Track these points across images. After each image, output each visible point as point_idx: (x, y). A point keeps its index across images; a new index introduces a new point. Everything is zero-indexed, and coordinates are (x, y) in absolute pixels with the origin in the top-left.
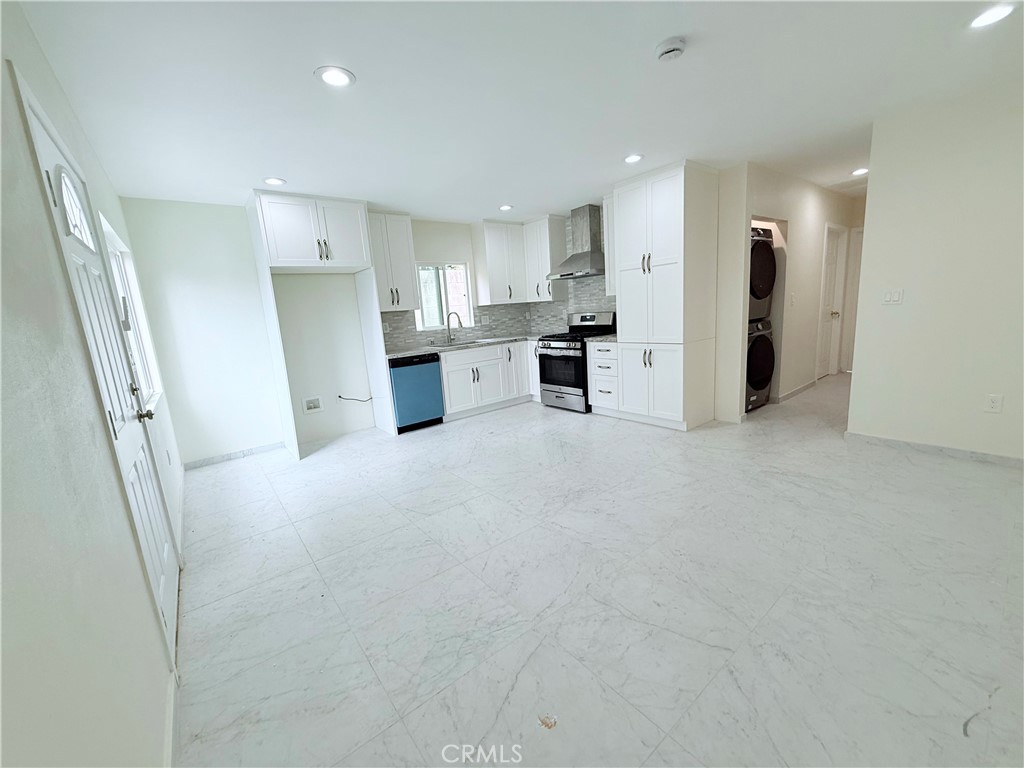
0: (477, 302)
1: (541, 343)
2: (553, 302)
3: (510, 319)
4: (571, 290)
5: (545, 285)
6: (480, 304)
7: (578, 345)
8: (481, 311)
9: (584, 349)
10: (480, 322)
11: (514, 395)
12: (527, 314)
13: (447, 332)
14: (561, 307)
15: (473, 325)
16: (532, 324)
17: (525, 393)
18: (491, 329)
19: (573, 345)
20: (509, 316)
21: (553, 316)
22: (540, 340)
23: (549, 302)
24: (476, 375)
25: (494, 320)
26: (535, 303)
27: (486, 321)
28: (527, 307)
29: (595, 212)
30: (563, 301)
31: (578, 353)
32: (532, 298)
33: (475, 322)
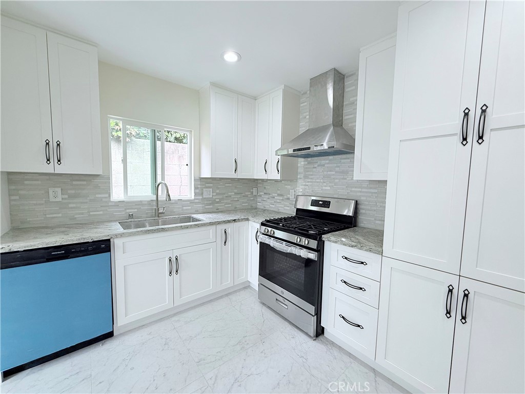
0: (200, 174)
1: (264, 227)
2: (281, 181)
3: (236, 194)
4: (301, 170)
5: (273, 160)
6: (202, 177)
7: (314, 244)
8: (202, 183)
9: (320, 250)
10: (202, 194)
11: (228, 283)
12: (254, 190)
13: (155, 203)
14: (289, 187)
15: (193, 198)
16: (259, 200)
17: (242, 279)
18: (213, 202)
19: (304, 241)
20: (236, 191)
21: (279, 195)
22: (263, 224)
23: (276, 181)
24: (175, 266)
25: (217, 194)
26: (263, 180)
27: (208, 193)
28: (255, 183)
29: (340, 79)
30: (291, 181)
31: (312, 256)
32: (259, 175)
33: (196, 194)
